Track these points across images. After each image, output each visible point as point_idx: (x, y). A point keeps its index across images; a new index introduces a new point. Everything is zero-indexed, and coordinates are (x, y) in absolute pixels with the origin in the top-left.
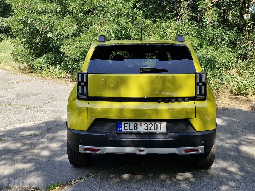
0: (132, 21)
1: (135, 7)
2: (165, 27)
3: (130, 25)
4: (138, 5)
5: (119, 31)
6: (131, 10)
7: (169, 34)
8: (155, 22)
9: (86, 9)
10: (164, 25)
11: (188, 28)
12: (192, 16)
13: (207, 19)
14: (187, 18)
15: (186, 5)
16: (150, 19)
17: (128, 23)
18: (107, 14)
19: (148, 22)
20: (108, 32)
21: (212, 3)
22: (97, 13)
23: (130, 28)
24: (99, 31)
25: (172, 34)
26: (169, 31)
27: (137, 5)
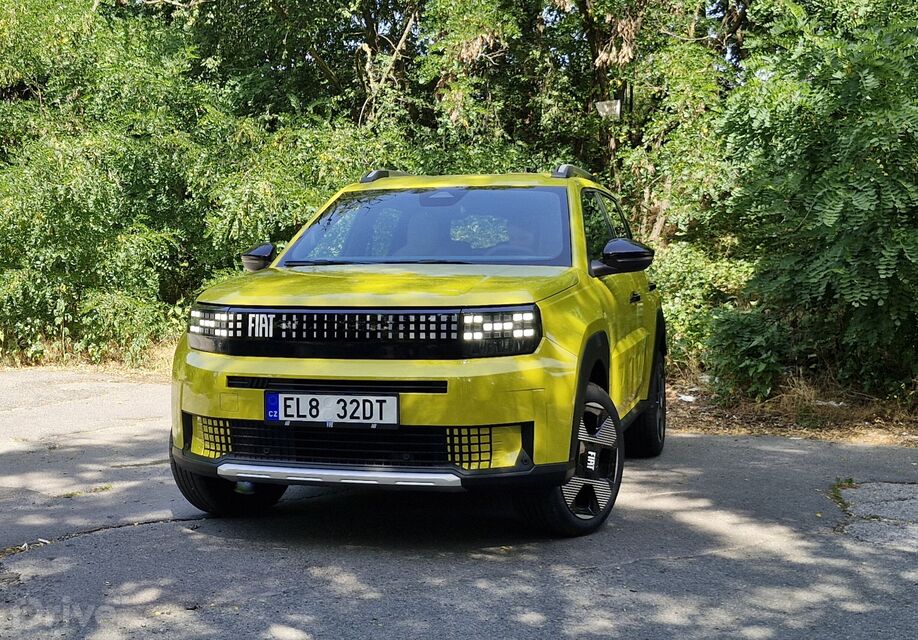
0: (189, 124)
1: (197, 71)
2: (309, 145)
3: (181, 138)
4: (209, 66)
5: (137, 161)
6: (184, 82)
7: (324, 168)
8: (273, 126)
9: (8, 80)
10: (306, 135)
11: (390, 148)
12: (411, 107)
13: (449, 115)
14: (393, 115)
15: (389, 68)
16: (257, 115)
17: (173, 132)
18: (92, 99)
19: (249, 126)
20: (96, 162)
21: (461, 63)
22: (51, 96)
23: (181, 150)
24: (61, 156)
25: (338, 168)
26: (324, 157)
27: (205, 67)
